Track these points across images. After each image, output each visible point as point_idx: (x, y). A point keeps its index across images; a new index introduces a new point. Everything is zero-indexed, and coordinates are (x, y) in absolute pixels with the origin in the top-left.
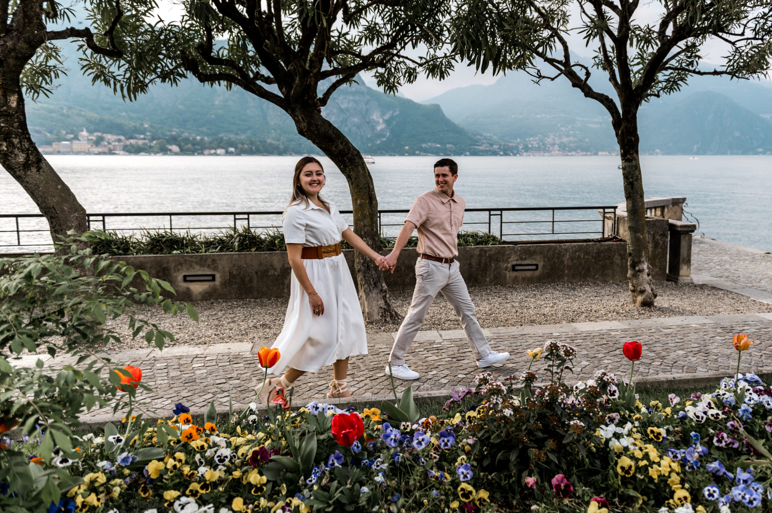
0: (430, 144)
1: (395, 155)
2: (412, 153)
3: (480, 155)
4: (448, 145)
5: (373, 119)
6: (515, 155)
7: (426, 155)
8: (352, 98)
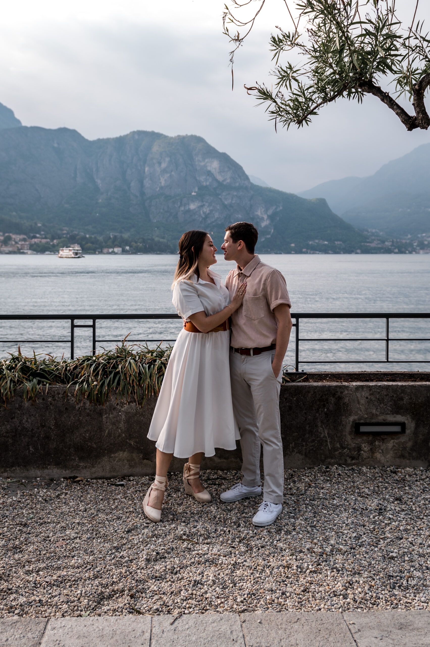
0: (317, 241)
1: (281, 254)
2: (299, 251)
3: (372, 253)
4: (336, 243)
5: (258, 215)
6: (410, 253)
7: (313, 253)
8: (235, 194)
